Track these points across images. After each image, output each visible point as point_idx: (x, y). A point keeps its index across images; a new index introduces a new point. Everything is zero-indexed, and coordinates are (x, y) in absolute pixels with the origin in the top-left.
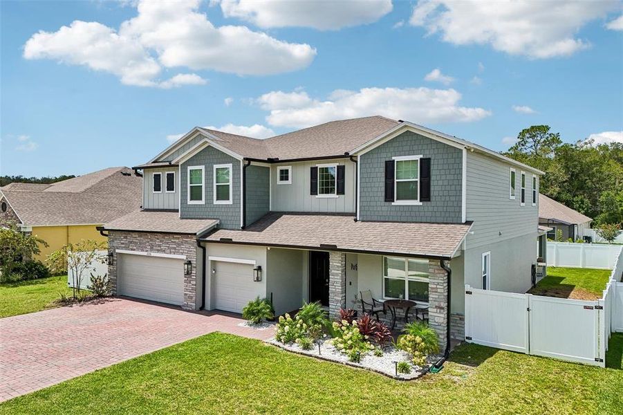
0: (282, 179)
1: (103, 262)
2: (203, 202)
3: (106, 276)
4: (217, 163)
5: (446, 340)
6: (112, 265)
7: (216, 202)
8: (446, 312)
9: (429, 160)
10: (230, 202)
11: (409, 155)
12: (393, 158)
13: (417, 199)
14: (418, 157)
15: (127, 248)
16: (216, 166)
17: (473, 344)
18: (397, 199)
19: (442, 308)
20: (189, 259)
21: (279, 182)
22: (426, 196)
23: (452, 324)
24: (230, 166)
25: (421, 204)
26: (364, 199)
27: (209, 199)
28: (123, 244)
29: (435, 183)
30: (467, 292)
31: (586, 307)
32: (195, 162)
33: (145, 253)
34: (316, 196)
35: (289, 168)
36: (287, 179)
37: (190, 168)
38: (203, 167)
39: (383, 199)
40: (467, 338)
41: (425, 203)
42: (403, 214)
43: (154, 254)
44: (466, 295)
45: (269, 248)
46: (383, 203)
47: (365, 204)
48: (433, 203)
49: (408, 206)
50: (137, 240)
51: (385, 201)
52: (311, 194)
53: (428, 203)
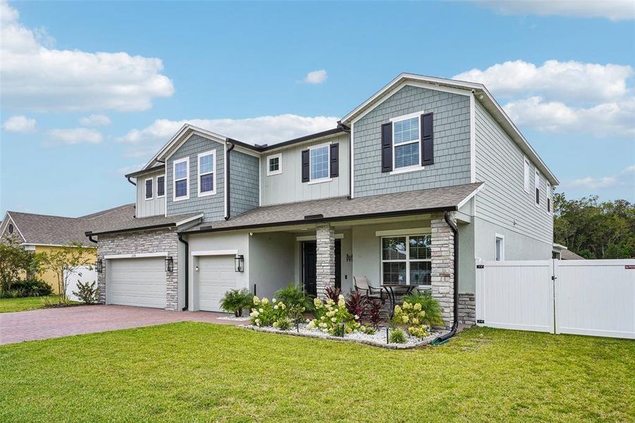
0: (272, 169)
1: (91, 269)
2: (187, 197)
3: (94, 283)
4: (201, 152)
5: (452, 314)
6: (101, 272)
7: (200, 195)
8: (452, 280)
9: (431, 115)
10: (214, 192)
11: (408, 113)
12: (391, 120)
13: (418, 164)
14: (418, 115)
15: (114, 253)
16: (200, 155)
17: (485, 327)
18: (396, 167)
19: (448, 276)
20: (171, 255)
21: (269, 173)
22: (428, 160)
23: (459, 306)
24: (213, 152)
25: (423, 168)
26: (359, 173)
27: (194, 192)
28: (110, 248)
29: (439, 141)
30: (478, 267)
32: (180, 155)
33: (130, 256)
34: (308, 183)
35: (280, 156)
36: (277, 168)
37: (175, 162)
38: (187, 159)
39: (379, 169)
40: (478, 321)
41: (428, 166)
42: (403, 183)
43: (138, 255)
44: (477, 270)
45: (251, 234)
46: (380, 174)
47: (360, 178)
48: (437, 166)
49: (408, 173)
50: (123, 242)
51: (383, 172)
52: (303, 182)
53: (432, 167)
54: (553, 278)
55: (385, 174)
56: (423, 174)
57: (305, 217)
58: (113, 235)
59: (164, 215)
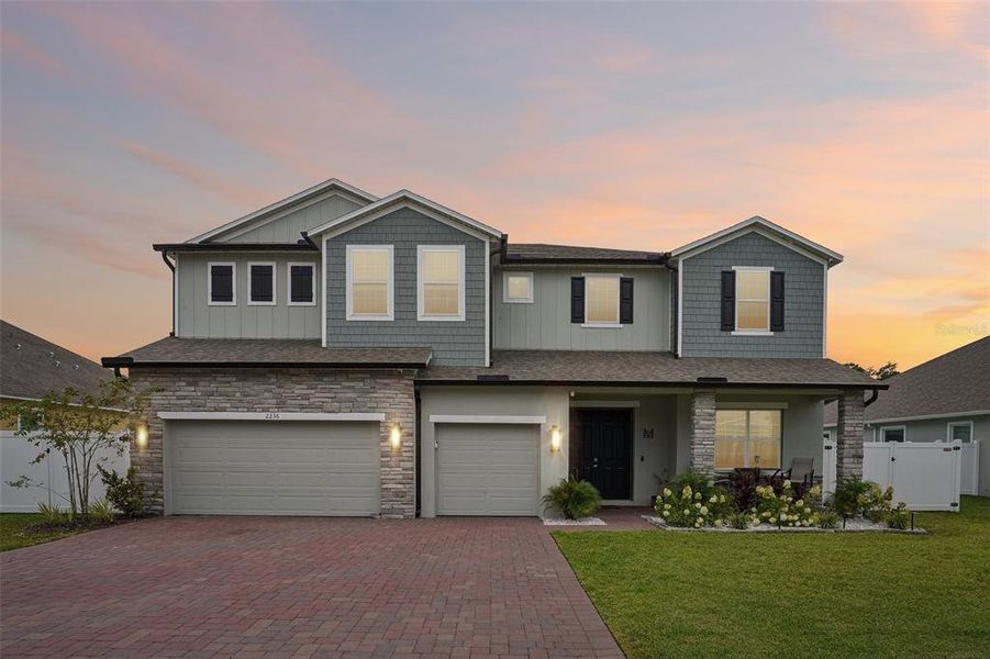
2: (388, 316)
6: (148, 447)
7: (423, 317)
9: (782, 274)
10: (460, 317)
11: (754, 265)
12: (734, 268)
13: (766, 327)
14: (767, 271)
18: (739, 327)
20: (394, 420)
21: (508, 300)
22: (778, 324)
25: (772, 333)
26: (689, 326)
27: (404, 311)
28: (181, 397)
29: (791, 306)
30: (825, 448)
31: (946, 450)
34: (583, 325)
35: (529, 276)
38: (386, 249)
39: (718, 326)
41: (777, 333)
42: (747, 348)
43: (283, 416)
44: (825, 451)
45: (572, 394)
46: (718, 333)
47: (690, 333)
48: (787, 334)
49: (754, 337)
50: (235, 387)
51: (722, 330)
52: (573, 321)
53: (782, 334)
54: (893, 459)
55: (724, 333)
56: (771, 341)
57: (699, 379)
58: (198, 370)
59: (320, 341)
